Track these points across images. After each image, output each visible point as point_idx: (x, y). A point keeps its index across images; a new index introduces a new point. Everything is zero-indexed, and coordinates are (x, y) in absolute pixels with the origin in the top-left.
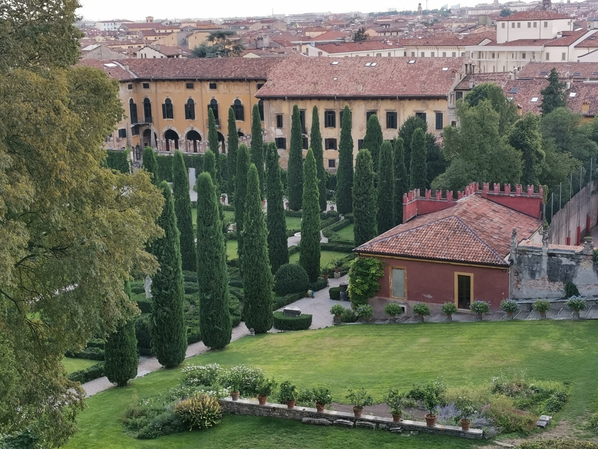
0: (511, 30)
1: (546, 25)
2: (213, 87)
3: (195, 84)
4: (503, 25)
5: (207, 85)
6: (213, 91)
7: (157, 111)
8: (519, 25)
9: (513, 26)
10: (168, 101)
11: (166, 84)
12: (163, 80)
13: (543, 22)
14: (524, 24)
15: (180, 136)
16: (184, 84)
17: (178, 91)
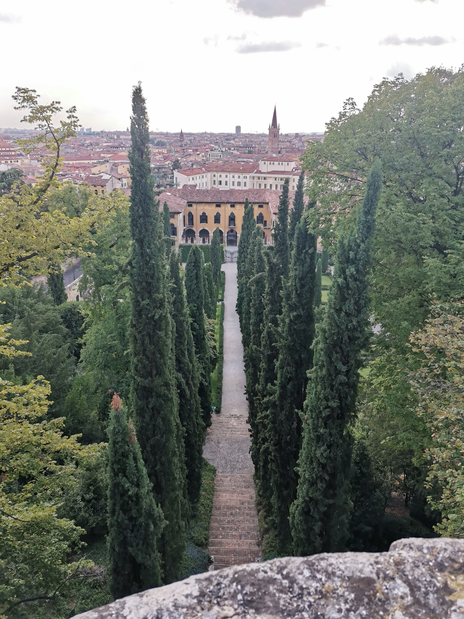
0: (269, 166)
1: (288, 164)
2: (233, 206)
3: (222, 205)
4: (265, 163)
5: (229, 205)
6: (233, 209)
7: (196, 220)
8: (273, 164)
9: (270, 164)
10: (204, 213)
11: (203, 205)
12: (202, 203)
13: (286, 163)
14: (276, 163)
15: (210, 232)
16: (215, 205)
17: (210, 208)
